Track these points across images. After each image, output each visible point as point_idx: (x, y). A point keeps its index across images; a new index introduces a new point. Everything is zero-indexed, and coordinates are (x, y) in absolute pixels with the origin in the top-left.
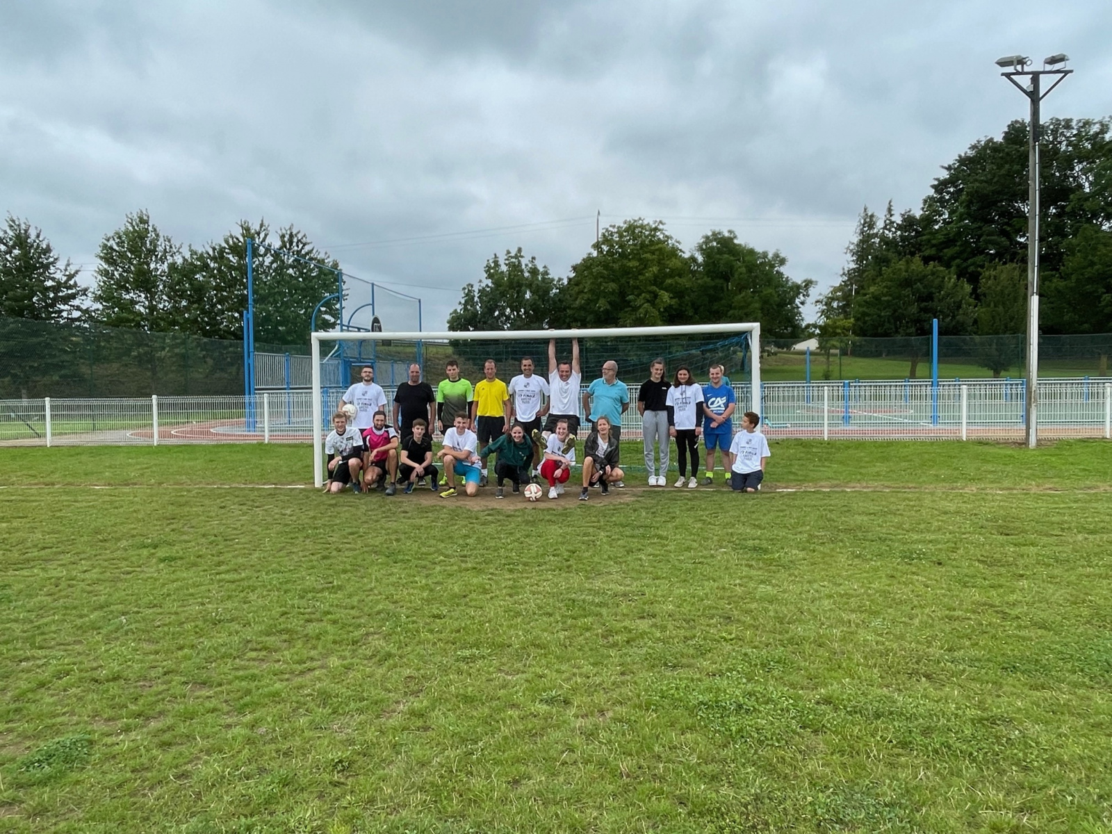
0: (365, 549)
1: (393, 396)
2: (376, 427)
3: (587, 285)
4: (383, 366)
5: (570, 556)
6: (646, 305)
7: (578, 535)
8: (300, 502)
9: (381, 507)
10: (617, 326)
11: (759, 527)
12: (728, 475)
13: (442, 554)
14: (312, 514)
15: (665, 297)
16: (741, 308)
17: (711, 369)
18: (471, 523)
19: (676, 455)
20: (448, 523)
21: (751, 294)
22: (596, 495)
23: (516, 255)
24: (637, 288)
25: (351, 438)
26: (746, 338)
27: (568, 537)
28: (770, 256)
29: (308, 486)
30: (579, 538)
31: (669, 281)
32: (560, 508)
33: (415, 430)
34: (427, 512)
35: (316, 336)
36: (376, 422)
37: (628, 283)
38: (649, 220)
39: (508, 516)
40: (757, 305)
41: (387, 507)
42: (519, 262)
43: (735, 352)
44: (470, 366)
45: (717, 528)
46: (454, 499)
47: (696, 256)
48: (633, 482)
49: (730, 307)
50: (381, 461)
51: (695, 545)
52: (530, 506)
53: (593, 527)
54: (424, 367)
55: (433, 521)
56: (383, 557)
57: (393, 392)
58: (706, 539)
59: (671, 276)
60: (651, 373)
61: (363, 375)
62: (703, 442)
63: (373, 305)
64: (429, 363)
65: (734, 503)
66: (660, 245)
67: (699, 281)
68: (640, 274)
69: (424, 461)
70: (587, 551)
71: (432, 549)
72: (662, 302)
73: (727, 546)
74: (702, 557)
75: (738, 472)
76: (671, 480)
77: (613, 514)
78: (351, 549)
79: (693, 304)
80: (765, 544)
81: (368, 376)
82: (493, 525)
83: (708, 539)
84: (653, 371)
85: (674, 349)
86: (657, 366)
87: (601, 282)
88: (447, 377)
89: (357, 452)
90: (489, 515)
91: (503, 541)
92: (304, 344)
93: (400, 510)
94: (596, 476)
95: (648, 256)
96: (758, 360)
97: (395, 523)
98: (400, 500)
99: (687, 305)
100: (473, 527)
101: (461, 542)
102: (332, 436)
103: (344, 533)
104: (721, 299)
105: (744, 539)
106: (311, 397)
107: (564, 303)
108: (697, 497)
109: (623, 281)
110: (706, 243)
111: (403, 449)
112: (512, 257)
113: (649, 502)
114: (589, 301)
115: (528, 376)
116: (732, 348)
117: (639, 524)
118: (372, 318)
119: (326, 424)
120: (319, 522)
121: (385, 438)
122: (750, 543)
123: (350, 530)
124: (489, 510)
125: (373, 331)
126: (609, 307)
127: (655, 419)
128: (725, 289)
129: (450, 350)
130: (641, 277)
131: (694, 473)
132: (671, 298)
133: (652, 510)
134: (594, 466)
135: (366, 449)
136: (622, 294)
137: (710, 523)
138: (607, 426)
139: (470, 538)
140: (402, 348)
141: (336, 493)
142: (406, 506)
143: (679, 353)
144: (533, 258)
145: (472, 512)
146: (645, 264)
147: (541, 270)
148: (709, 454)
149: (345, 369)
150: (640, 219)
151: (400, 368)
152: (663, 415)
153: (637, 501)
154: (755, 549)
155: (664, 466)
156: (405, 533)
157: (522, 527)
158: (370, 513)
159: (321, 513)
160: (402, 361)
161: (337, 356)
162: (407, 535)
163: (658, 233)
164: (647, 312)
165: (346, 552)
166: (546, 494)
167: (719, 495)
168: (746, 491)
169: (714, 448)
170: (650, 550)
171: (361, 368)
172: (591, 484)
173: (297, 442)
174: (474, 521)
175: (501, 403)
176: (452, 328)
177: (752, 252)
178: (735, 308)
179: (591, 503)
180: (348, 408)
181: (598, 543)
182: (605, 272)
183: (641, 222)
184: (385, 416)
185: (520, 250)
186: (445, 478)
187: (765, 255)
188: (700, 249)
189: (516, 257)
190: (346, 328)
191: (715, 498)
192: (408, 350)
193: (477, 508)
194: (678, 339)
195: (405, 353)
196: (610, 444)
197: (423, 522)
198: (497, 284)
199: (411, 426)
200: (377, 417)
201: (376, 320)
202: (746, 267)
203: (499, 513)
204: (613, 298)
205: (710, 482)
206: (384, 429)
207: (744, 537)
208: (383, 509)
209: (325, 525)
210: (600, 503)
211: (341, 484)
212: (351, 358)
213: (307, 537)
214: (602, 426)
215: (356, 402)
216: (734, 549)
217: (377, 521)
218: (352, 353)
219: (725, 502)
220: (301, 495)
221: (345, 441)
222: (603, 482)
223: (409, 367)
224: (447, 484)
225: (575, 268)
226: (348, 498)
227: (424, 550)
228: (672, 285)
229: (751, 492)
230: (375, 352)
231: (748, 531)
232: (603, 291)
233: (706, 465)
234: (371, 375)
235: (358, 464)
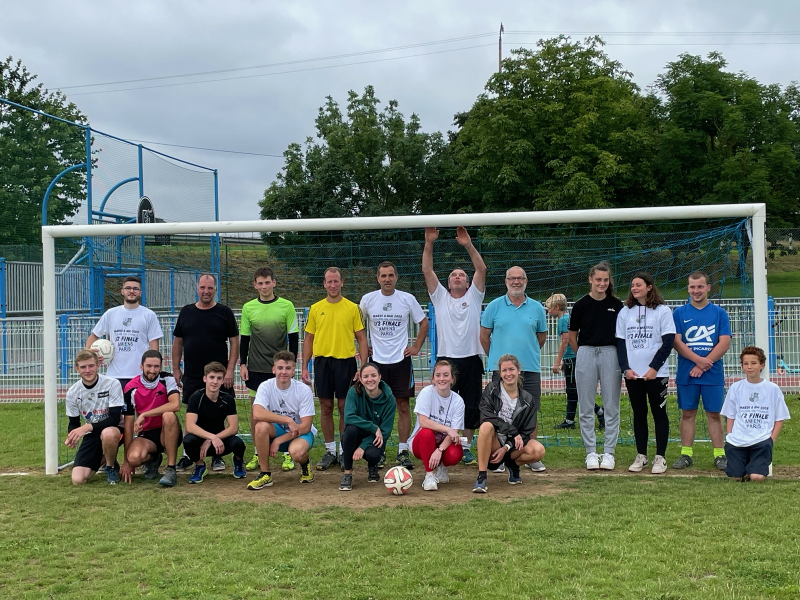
0: (126, 576)
1: (171, 326)
2: (145, 377)
3: (483, 144)
4: (156, 278)
5: (458, 586)
6: (578, 175)
7: (471, 551)
8: (20, 499)
9: (152, 505)
10: (530, 208)
11: (771, 538)
12: (720, 452)
13: (251, 583)
14: (40, 518)
15: (610, 161)
16: (736, 177)
17: (691, 279)
18: (297, 532)
19: (630, 418)
20: (260, 531)
21: (753, 156)
22: (500, 484)
23: (365, 96)
24: (565, 147)
25: (105, 394)
26: (744, 226)
27: (455, 554)
28: (782, 92)
29: (34, 474)
30: (472, 556)
31: (615, 135)
32: (441, 506)
33: (207, 380)
34: (226, 514)
35: (49, 231)
36: (146, 369)
37: (548, 140)
38: (578, 39)
39: (358, 520)
40: (763, 173)
41: (163, 507)
42: (372, 111)
43: (726, 250)
44: (297, 276)
45: (700, 540)
46: (270, 493)
47: (658, 96)
48: (561, 464)
49: (718, 176)
50: (153, 429)
51: (664, 568)
52: (393, 503)
53: (496, 537)
54: (222, 278)
55: (235, 529)
56: (156, 590)
57: (173, 318)
58: (683, 558)
59: (618, 127)
60: (589, 286)
61: (125, 292)
62: (675, 397)
63: (140, 179)
64: (231, 272)
65: (728, 498)
66: (600, 78)
67: (665, 135)
68: (567, 125)
69: (222, 428)
70: (486, 577)
71: (235, 575)
72: (605, 169)
73: (718, 570)
74: (675, 588)
75: (736, 445)
76: (623, 461)
77: (528, 516)
78: (102, 576)
79: (656, 172)
80: (780, 568)
81: (132, 294)
82: (333, 535)
83: (684, 557)
84: (593, 282)
85: (625, 246)
86: (600, 274)
87: (505, 138)
88: (255, 294)
89: (113, 417)
90: (327, 517)
91: (349, 561)
92: (29, 242)
93: (183, 511)
94: (501, 452)
95: (580, 95)
96: (764, 264)
97: (175, 533)
98: (183, 493)
99: (646, 173)
100: (301, 539)
101: (281, 562)
102: (76, 389)
103: (92, 549)
104: (702, 163)
105: (747, 559)
106: (41, 329)
107: (447, 174)
108: (666, 488)
109: (539, 136)
110: (674, 75)
111: (189, 410)
112: (360, 102)
113: (588, 496)
114: (486, 170)
115: (388, 293)
116: (722, 243)
117: (570, 533)
118: (138, 201)
119: (64, 372)
120: (52, 532)
121: (160, 393)
122: (756, 565)
123: (101, 545)
124: (326, 509)
125: (140, 222)
126: (517, 179)
127: (595, 359)
128: (709, 147)
129: (264, 251)
130: (569, 130)
131: (661, 450)
132: (619, 162)
133: (592, 510)
134: (495, 436)
135: (130, 411)
136: (539, 158)
137: (688, 532)
138: (516, 372)
139: (296, 556)
140: (187, 248)
141: (80, 484)
142: (193, 505)
143: (633, 251)
144: (393, 103)
145: (299, 513)
146: (573, 109)
147: (407, 121)
148: (685, 417)
149: (96, 282)
150: (561, 37)
151: (184, 279)
152: (609, 353)
153: (567, 494)
154: (765, 575)
155: (611, 437)
156: (191, 549)
157: (380, 538)
158: (134, 516)
159: (55, 518)
160: (187, 268)
161: (82, 262)
162: (193, 553)
163: (594, 60)
164: (580, 186)
165: (95, 581)
166: (418, 482)
167: (703, 485)
168: (749, 479)
169: (693, 408)
170: (589, 576)
171: (121, 281)
172: (492, 467)
173: (17, 401)
174: (303, 528)
175: (353, 336)
176: (268, 214)
177: (752, 86)
178: (726, 178)
179: (492, 497)
180: (100, 345)
181: (504, 564)
182: (512, 122)
183: (563, 42)
184: (162, 359)
185: (370, 91)
186: (256, 458)
187: (774, 90)
188: (665, 84)
189: (364, 101)
190: (97, 217)
191: (697, 491)
192: (198, 251)
193: (307, 507)
194: (630, 228)
195: (194, 256)
196: (522, 401)
197: (220, 530)
198: (335, 144)
199: (202, 374)
200: (149, 360)
201: (146, 205)
202: (744, 110)
203: (343, 514)
204: (524, 164)
205: (688, 463)
206: (159, 379)
207: (745, 555)
208: (156, 510)
209: (61, 537)
210: (505, 498)
211: (87, 470)
212: (105, 264)
213: (32, 556)
214: (508, 373)
215: (113, 336)
216: (730, 576)
217: (146, 530)
218: (107, 257)
219: (712, 496)
220: (23, 488)
221: (95, 398)
222: (512, 462)
223: (198, 279)
224: (258, 467)
225: (462, 119)
226: (98, 493)
227: (221, 576)
228: (621, 140)
229: (756, 480)
230: (144, 253)
231: (752, 545)
232: (509, 154)
233: (682, 435)
234: (137, 292)
235: (116, 437)
